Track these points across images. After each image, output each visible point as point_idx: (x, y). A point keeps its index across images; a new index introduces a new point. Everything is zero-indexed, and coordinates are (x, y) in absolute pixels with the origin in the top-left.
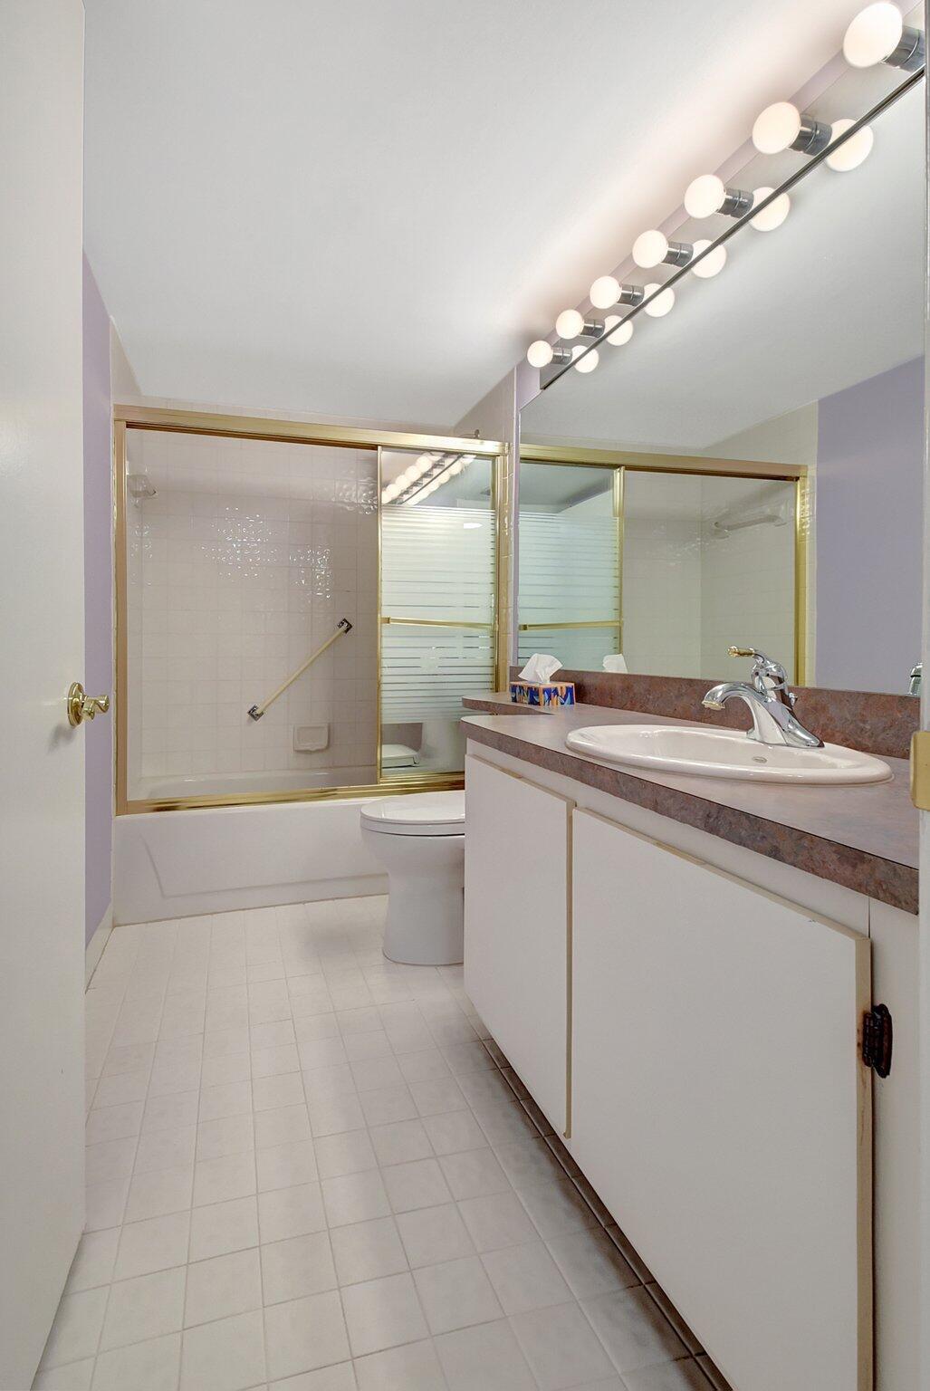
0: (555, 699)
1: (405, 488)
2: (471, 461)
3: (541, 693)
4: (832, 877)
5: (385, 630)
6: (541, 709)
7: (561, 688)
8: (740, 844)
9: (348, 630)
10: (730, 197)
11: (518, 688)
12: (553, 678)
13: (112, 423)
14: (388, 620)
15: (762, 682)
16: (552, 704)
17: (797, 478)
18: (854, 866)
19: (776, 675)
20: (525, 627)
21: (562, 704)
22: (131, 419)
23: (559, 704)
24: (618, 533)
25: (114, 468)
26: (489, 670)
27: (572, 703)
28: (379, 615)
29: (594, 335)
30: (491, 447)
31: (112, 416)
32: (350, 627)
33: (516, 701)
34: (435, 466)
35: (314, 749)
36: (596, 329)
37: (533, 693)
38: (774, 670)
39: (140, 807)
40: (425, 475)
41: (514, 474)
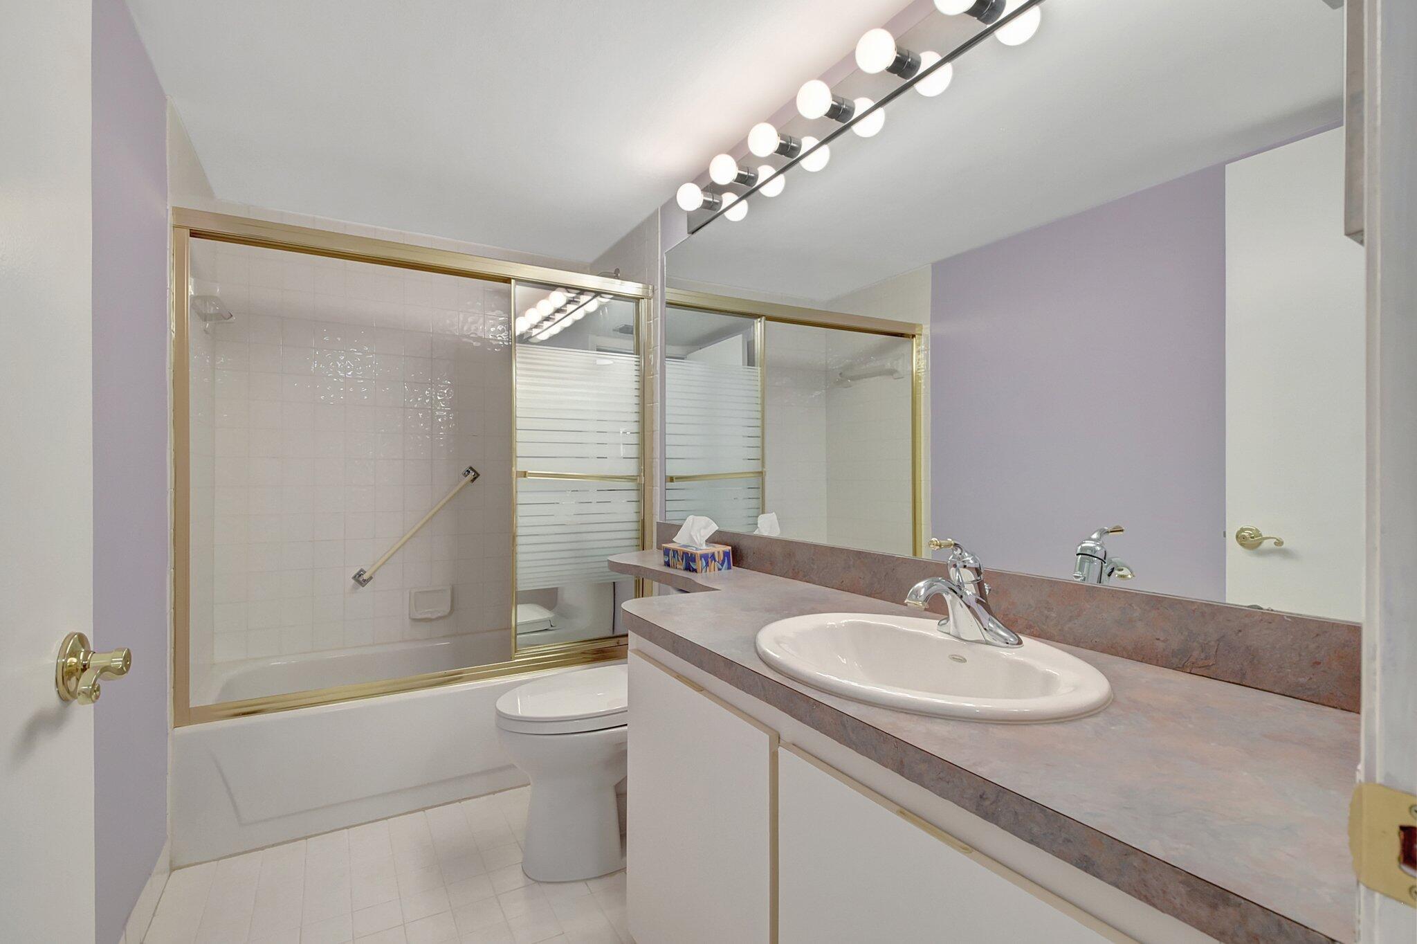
0: (712, 564)
1: (535, 322)
2: (607, 300)
3: (698, 559)
4: (1178, 914)
5: (521, 485)
6: (699, 578)
7: (719, 552)
8: (1031, 842)
9: (475, 478)
10: (898, 55)
11: (671, 553)
12: (712, 540)
13: (169, 229)
14: (525, 474)
15: (960, 573)
16: (710, 571)
17: (914, 336)
18: (1214, 907)
19: (973, 566)
20: (672, 479)
21: (719, 569)
22: (199, 226)
23: (716, 569)
24: (759, 384)
25: (172, 286)
26: (634, 526)
27: (729, 568)
28: (513, 469)
29: (746, 184)
30: (631, 288)
31: (170, 220)
32: (477, 475)
33: (669, 565)
34: (569, 302)
35: (434, 617)
36: (749, 177)
37: (689, 561)
38: (971, 562)
39: (206, 714)
40: (558, 311)
41: (659, 319)
